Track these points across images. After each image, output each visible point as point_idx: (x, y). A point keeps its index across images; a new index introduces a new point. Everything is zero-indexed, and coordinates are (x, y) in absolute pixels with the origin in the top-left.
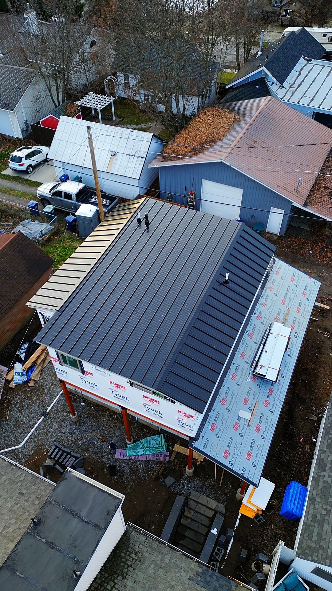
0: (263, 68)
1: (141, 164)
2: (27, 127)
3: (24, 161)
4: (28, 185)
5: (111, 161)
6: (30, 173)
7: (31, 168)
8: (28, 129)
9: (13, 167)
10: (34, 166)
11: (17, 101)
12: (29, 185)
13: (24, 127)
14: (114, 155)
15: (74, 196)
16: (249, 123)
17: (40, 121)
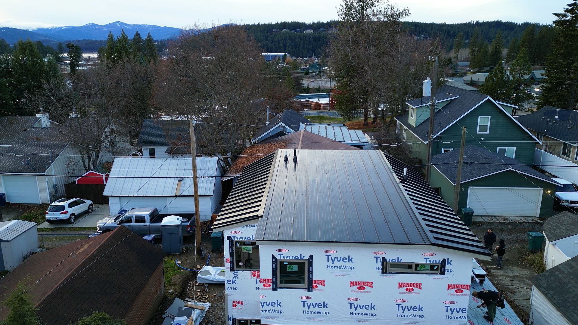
0: (281, 123)
1: (212, 183)
2: (56, 191)
3: (67, 209)
4: (74, 230)
5: (179, 186)
6: (73, 223)
7: (73, 217)
8: (57, 193)
9: (53, 218)
10: (77, 215)
11: (49, 164)
12: (76, 231)
13: (53, 191)
14: (182, 180)
15: (148, 218)
16: (301, 140)
17: (76, 180)
